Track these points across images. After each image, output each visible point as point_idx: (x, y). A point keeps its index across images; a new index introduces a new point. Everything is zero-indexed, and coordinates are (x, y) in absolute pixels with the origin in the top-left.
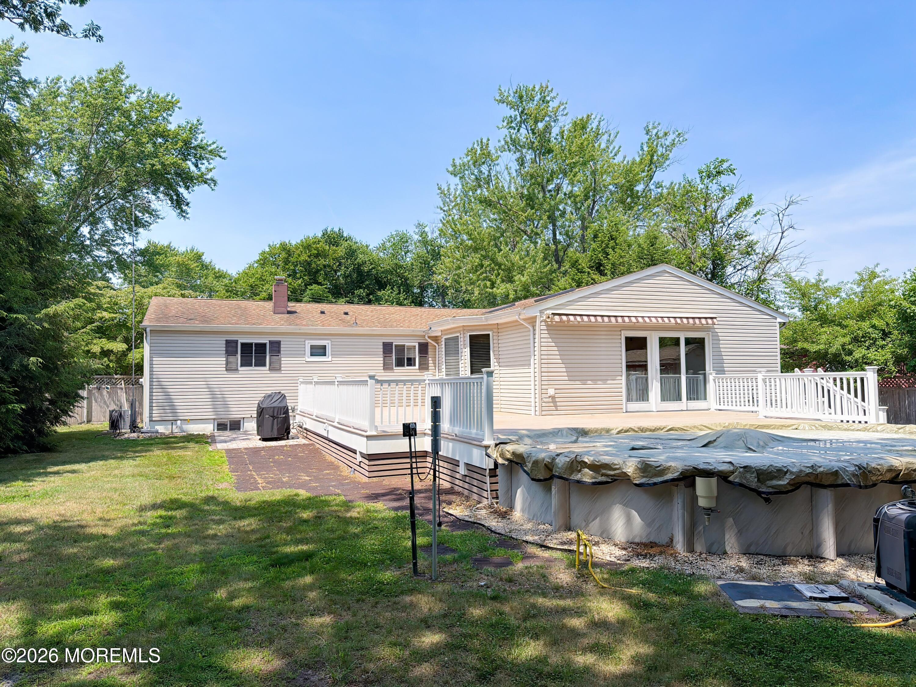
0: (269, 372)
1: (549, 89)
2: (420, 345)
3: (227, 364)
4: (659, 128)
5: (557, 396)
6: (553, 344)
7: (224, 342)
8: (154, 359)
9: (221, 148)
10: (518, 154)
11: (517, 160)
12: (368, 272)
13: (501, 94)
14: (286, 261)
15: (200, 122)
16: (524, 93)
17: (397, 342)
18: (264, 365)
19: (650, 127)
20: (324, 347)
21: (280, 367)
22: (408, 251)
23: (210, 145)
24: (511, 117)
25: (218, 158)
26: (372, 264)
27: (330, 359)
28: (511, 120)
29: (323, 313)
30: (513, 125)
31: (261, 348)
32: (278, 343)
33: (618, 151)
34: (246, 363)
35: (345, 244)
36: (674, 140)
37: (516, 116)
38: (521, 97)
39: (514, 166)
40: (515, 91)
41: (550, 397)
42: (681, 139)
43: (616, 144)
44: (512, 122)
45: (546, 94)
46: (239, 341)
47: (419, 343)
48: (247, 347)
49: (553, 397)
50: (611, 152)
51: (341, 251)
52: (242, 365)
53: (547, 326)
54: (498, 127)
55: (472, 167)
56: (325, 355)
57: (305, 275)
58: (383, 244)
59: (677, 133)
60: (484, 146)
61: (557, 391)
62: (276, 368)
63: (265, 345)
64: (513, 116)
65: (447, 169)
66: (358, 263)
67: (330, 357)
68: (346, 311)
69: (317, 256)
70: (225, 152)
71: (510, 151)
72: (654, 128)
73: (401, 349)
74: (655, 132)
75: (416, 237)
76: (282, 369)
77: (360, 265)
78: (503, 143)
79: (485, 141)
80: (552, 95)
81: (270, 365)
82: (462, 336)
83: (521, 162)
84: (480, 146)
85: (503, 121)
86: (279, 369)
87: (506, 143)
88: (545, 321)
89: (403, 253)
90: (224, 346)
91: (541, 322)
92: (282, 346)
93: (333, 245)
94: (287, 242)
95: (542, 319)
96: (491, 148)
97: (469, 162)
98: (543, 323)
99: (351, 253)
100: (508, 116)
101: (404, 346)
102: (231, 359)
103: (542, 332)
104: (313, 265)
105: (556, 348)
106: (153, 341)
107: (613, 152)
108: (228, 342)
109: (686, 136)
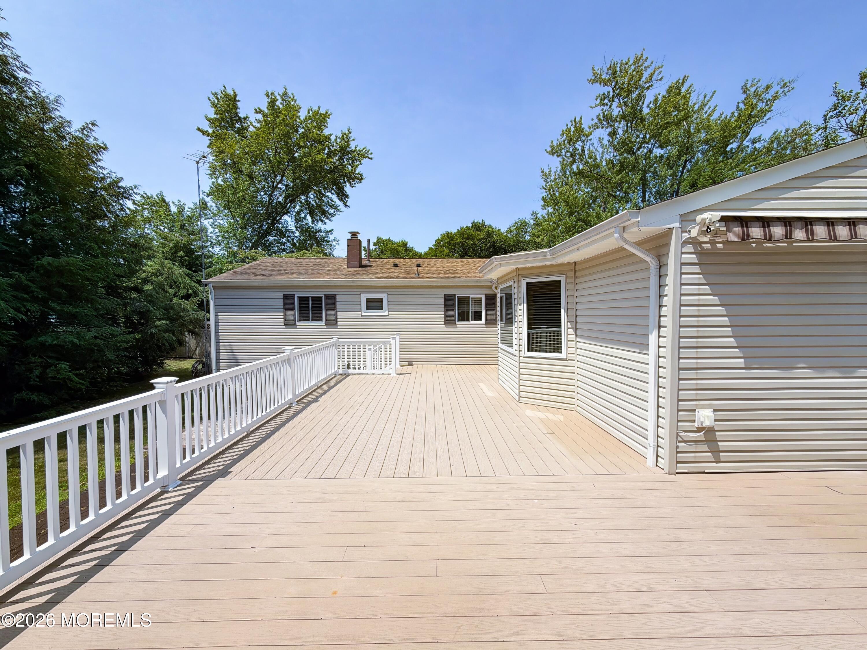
0: (325, 327)
1: (644, 57)
2: (487, 297)
3: (285, 319)
4: (759, 85)
5: (719, 425)
6: (715, 299)
7: (282, 297)
8: (219, 314)
9: (369, 151)
10: (609, 130)
11: (609, 134)
12: (499, 247)
13: (595, 74)
14: (449, 243)
15: (350, 130)
16: (618, 69)
17: (460, 294)
18: (322, 320)
19: (748, 86)
20: (381, 301)
21: (336, 322)
22: (526, 232)
23: (362, 150)
24: (604, 94)
25: (367, 159)
26: (502, 241)
27: (386, 313)
28: (604, 97)
29: (396, 265)
30: (606, 101)
31: (317, 301)
32: (334, 297)
33: (715, 109)
34: (304, 318)
35: (485, 230)
36: (777, 93)
37: (609, 92)
38: (614, 73)
39: (606, 139)
40: (608, 66)
41: (700, 429)
42: (786, 90)
43: (712, 104)
44: (604, 99)
45: (640, 64)
46: (296, 295)
47: (486, 295)
48: (303, 301)
49: (709, 431)
50: (706, 112)
51: (483, 235)
52: (300, 320)
53: (701, 253)
54: (591, 107)
55: (567, 145)
56: (382, 309)
57: (461, 251)
58: (510, 229)
59: (782, 83)
60: (577, 124)
61: (722, 415)
62: (332, 323)
63: (321, 298)
64: (606, 93)
65: (546, 150)
66: (493, 241)
67: (387, 312)
68: (418, 263)
69: (468, 239)
70: (371, 154)
71: (603, 128)
72: (752, 85)
73: (463, 301)
74: (753, 90)
75: (532, 222)
76: (339, 323)
77: (494, 243)
78: (596, 121)
79: (578, 119)
80: (646, 64)
81: (326, 320)
82: (516, 285)
83: (613, 134)
84: (574, 124)
85: (597, 99)
86: (335, 324)
87: (599, 119)
88: (694, 242)
89: (523, 233)
90: (282, 300)
91: (685, 243)
92: (337, 300)
93: (478, 231)
94: (450, 232)
95: (686, 235)
96: (585, 126)
97: (564, 141)
98: (689, 248)
99: (489, 235)
100: (602, 93)
101: (468, 298)
102: (289, 313)
103: (686, 269)
104: (466, 245)
105: (721, 310)
106: (217, 297)
107: (708, 112)
108: (285, 297)
109: (792, 86)
